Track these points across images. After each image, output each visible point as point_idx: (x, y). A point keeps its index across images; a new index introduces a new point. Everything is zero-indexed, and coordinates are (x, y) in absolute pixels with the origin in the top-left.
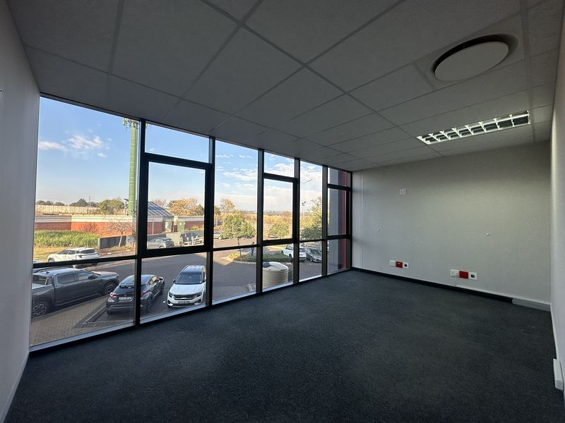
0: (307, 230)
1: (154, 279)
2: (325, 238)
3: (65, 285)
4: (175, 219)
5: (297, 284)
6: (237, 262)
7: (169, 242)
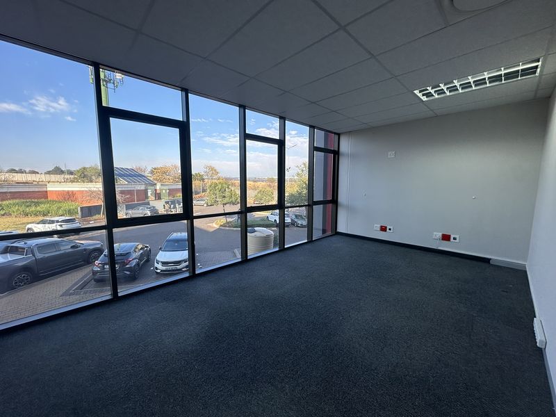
0: (292, 195)
1: (140, 247)
2: (311, 203)
3: (47, 255)
4: (158, 187)
5: (283, 250)
6: (223, 228)
7: (153, 209)
